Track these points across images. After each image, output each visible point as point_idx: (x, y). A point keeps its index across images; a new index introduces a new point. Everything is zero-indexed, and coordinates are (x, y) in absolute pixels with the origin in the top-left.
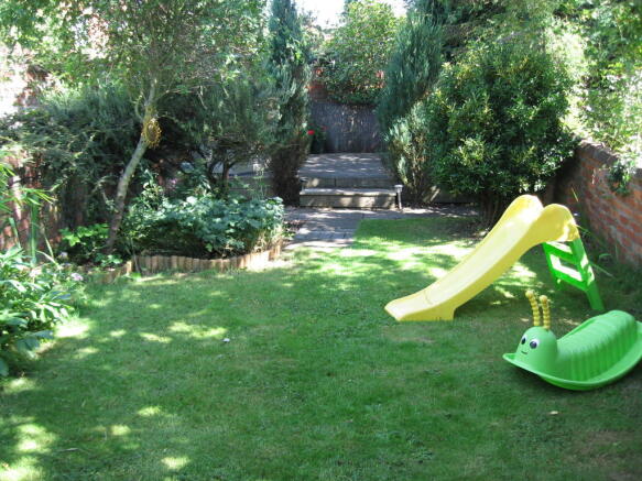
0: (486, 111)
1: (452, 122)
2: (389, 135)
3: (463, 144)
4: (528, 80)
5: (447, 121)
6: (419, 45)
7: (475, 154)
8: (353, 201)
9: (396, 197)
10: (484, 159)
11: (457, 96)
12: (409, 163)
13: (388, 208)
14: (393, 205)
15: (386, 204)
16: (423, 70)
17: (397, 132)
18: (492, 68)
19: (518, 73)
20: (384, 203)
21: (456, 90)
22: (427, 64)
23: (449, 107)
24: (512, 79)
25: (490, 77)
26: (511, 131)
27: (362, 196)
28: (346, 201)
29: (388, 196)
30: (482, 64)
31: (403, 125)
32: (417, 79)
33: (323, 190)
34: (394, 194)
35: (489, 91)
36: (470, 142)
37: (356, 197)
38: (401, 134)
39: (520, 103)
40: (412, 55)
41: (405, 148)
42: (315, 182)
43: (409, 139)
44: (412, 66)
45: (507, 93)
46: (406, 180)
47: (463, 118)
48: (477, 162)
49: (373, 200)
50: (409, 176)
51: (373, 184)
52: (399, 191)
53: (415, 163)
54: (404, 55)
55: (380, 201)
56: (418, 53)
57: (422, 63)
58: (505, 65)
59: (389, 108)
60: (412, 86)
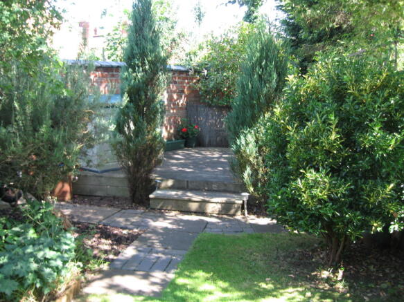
0: (333, 137)
1: (291, 147)
2: (236, 144)
3: (303, 177)
4: (387, 100)
5: (286, 146)
6: (267, 58)
7: (316, 192)
8: (200, 207)
9: (243, 205)
10: (329, 197)
11: (299, 115)
12: (255, 172)
13: (234, 215)
14: (239, 213)
15: (232, 212)
16: (270, 82)
17: (243, 142)
18: (342, 83)
19: (375, 91)
20: (230, 209)
21: (298, 108)
22: (275, 76)
23: (290, 128)
24: (367, 98)
25: (339, 94)
26: (364, 164)
27: (209, 202)
28: (194, 206)
29: (234, 203)
30: (330, 78)
31: (249, 135)
32: (265, 90)
33: (173, 193)
34: (241, 202)
35: (338, 112)
36: (311, 175)
37: (204, 202)
38: (247, 144)
39: (376, 129)
40: (261, 67)
41: (251, 159)
42: (170, 183)
43: (255, 150)
44: (260, 76)
45: (359, 115)
46: (252, 189)
47: (305, 143)
48: (320, 201)
49: (219, 206)
50: (255, 185)
51: (222, 188)
52: (245, 199)
53: (261, 172)
54: (253, 67)
55: (227, 208)
56: (266, 65)
57: (270, 75)
58: (358, 81)
59: (238, 118)
60: (259, 97)
